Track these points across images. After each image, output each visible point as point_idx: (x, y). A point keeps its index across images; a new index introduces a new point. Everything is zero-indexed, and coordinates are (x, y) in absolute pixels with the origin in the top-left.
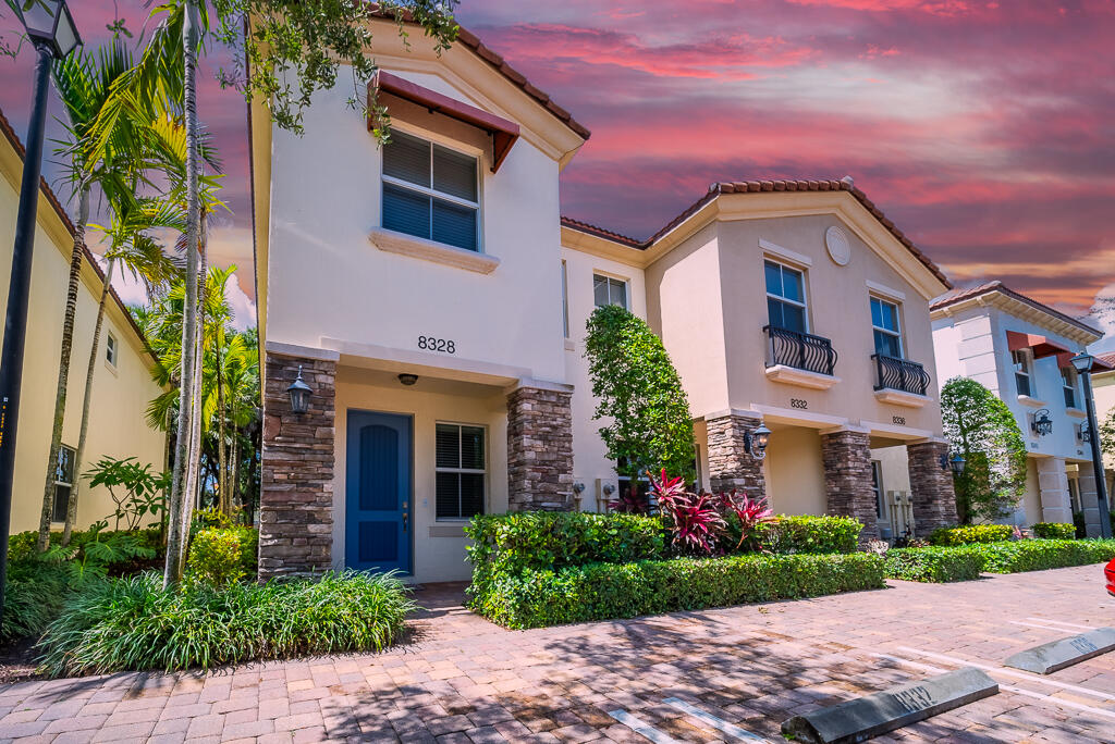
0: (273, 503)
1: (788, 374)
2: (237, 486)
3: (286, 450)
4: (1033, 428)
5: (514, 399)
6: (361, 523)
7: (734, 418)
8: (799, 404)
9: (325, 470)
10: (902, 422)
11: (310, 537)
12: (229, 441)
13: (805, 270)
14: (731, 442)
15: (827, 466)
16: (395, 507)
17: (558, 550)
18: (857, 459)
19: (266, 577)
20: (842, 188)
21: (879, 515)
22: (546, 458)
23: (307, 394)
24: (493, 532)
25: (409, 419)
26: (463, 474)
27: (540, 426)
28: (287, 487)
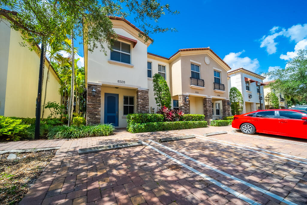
0: (89, 112)
1: (194, 87)
2: (79, 108)
3: (91, 102)
4: (249, 97)
5: (138, 92)
6: (108, 116)
7: (183, 95)
8: (197, 93)
9: (99, 106)
10: (220, 96)
11: (96, 118)
12: (78, 97)
13: (200, 65)
14: (182, 100)
15: (204, 105)
16: (115, 112)
17: (142, 120)
18: (209, 103)
19: (87, 125)
20: (208, 49)
21: (213, 114)
22: (143, 103)
23: (95, 92)
24: (130, 117)
25: (118, 95)
26: (129, 106)
27: (142, 97)
28: (92, 109)
